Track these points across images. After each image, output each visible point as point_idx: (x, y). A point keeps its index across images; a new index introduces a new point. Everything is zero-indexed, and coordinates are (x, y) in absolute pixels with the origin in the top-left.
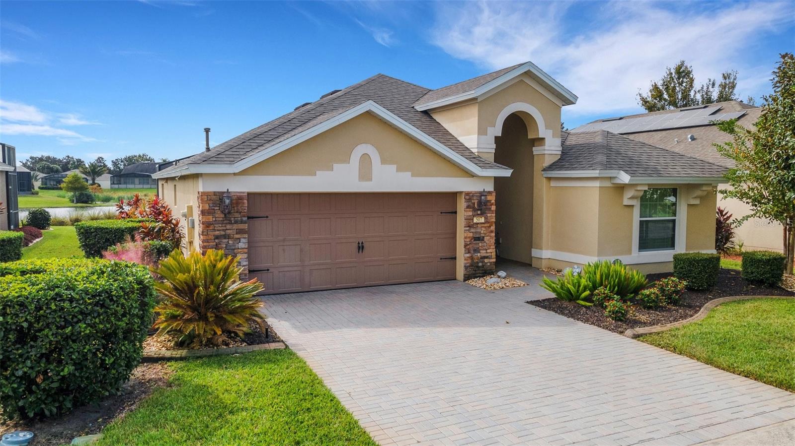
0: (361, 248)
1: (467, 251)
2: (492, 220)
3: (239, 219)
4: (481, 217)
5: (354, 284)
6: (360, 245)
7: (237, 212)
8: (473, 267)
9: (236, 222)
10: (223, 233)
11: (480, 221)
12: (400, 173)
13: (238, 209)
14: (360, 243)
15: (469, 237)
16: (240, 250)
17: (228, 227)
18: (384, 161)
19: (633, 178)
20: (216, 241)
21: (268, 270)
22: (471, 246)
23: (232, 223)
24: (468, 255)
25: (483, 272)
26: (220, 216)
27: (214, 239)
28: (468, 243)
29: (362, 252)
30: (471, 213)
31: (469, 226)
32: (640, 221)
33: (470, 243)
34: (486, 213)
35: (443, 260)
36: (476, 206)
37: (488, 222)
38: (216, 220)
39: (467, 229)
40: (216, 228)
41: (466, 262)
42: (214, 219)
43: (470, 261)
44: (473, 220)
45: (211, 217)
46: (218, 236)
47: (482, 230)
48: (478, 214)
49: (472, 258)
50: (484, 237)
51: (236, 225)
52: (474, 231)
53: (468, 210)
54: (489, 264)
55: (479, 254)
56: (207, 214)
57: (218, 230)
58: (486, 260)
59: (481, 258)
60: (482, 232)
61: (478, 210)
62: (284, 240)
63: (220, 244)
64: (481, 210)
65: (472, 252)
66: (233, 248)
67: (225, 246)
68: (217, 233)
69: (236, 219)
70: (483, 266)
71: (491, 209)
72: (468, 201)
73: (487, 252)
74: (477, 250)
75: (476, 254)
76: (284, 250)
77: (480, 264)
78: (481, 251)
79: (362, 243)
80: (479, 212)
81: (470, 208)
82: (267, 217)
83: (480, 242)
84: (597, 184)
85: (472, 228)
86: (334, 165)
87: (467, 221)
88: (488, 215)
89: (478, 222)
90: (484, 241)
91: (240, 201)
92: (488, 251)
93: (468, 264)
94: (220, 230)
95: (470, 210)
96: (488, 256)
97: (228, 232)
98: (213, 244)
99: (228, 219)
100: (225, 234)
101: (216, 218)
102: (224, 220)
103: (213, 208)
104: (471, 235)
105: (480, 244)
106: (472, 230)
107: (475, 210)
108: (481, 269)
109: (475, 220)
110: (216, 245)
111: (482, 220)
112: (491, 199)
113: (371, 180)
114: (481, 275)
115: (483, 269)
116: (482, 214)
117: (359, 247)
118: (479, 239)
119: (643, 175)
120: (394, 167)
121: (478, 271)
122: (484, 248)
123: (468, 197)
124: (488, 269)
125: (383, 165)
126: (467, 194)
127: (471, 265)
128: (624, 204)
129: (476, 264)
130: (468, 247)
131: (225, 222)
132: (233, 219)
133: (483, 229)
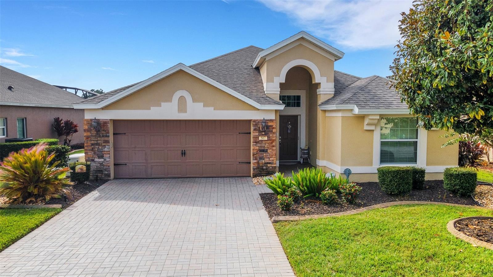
0: (184, 153)
1: (254, 159)
2: (273, 139)
3: (105, 134)
4: (265, 137)
5: (180, 176)
6: (183, 152)
7: (103, 131)
8: (259, 169)
9: (103, 136)
10: (96, 142)
11: (264, 139)
12: (206, 108)
13: (104, 129)
14: (183, 151)
15: (256, 149)
16: (105, 152)
17: (99, 139)
18: (194, 100)
19: (360, 110)
20: (92, 146)
21: (126, 164)
22: (257, 155)
23: (101, 137)
24: (255, 161)
25: (267, 172)
26: (94, 132)
27: (91, 145)
28: (255, 153)
29: (185, 156)
30: (257, 134)
31: (255, 142)
32: (381, 142)
33: (256, 154)
34: (269, 134)
35: (240, 164)
36: (261, 129)
37: (271, 140)
38: (92, 135)
39: (254, 144)
40: (92, 140)
41: (254, 165)
42: (91, 134)
43: (257, 165)
44: (258, 138)
45: (89, 133)
46: (93, 144)
47: (265, 145)
48: (263, 135)
49: (258, 163)
50: (267, 150)
51: (103, 138)
52: (260, 145)
53: (255, 131)
54: (271, 168)
55: (263, 161)
56: (87, 131)
57: (93, 141)
58: (269, 165)
59: (265, 164)
60: (266, 146)
61: (263, 132)
62: (135, 148)
63: (94, 148)
64: (264, 131)
65: (258, 159)
66: (102, 151)
67: (97, 149)
68: (93, 142)
69: (103, 134)
70: (267, 169)
71: (272, 131)
72: (255, 125)
73: (269, 160)
74: (261, 158)
75: (261, 161)
76: (135, 153)
77: (264, 168)
78: (265, 159)
79: (185, 151)
80: (263, 133)
81: (257, 130)
82: (125, 134)
83: (264, 153)
84: (340, 114)
85: (258, 144)
86: (162, 103)
87: (254, 139)
88: (270, 135)
89: (262, 139)
90: (267, 152)
91: (105, 124)
92: (271, 159)
93: (255, 167)
94: (94, 141)
95: (256, 131)
96: (270, 162)
97: (99, 142)
98: (90, 148)
99: (98, 134)
100: (97, 143)
101: (92, 134)
102: (96, 135)
103: (90, 128)
104: (258, 148)
105: (265, 154)
106: (258, 145)
107: (260, 132)
108: (265, 171)
109: (260, 138)
110: (92, 149)
111: (266, 138)
112: (272, 125)
113: (186, 112)
114: (265, 174)
115: (267, 171)
116: (265, 135)
117: (182, 154)
118: (264, 151)
119: (374, 108)
120: (202, 104)
121: (263, 172)
122: (267, 157)
123: (254, 123)
124: (271, 171)
125: (194, 103)
126: (255, 121)
127: (258, 168)
128: (365, 129)
129: (262, 168)
130: (255, 156)
131: (97, 136)
132: (101, 134)
133: (267, 144)
